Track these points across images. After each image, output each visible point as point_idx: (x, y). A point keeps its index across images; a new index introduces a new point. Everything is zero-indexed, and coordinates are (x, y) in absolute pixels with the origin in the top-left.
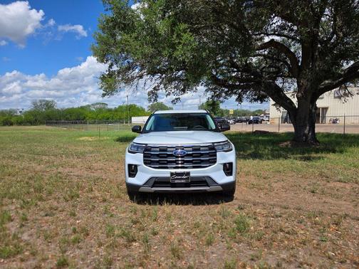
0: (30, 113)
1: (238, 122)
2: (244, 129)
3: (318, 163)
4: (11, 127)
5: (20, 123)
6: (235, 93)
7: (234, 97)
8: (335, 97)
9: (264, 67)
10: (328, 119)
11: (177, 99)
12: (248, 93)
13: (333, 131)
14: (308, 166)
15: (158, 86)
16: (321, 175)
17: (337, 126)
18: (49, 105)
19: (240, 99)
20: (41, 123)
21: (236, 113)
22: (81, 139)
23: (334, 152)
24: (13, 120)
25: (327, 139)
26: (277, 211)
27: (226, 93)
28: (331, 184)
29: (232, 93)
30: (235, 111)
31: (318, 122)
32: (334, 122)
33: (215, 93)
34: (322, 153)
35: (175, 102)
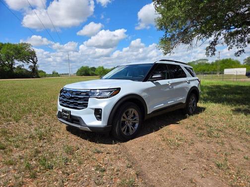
35: (239, 54)
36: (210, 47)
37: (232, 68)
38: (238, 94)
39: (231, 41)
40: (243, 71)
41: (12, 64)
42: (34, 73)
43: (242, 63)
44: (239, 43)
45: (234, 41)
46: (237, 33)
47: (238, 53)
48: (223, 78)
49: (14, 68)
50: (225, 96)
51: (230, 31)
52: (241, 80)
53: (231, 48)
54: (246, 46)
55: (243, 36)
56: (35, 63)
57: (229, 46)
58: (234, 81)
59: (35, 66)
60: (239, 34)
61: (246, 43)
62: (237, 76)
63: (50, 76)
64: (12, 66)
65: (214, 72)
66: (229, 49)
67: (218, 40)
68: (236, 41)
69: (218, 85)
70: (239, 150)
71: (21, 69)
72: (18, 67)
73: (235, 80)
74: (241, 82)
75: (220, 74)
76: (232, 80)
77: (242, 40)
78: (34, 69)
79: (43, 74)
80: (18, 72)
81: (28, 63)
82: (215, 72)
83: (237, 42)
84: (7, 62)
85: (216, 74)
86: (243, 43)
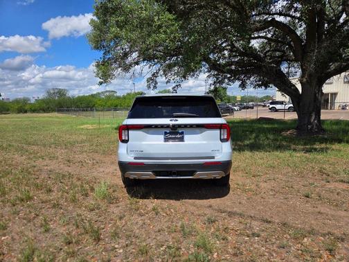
0: (43, 101)
1: (244, 108)
2: (248, 116)
3: (320, 156)
4: (25, 114)
5: (34, 111)
6: (238, 79)
7: (238, 83)
8: (345, 82)
9: (268, 51)
10: (337, 106)
11: (177, 86)
12: (251, 79)
13: (342, 118)
14: (308, 159)
15: (157, 73)
16: (321, 171)
17: (346, 113)
18: (61, 93)
19: (243, 86)
20: (53, 111)
21: (243, 99)
22: (82, 127)
23: (340, 141)
24: (27, 108)
25: (334, 127)
26: (256, 226)
27: (229, 79)
28: (331, 186)
29: (235, 79)
30: (242, 98)
31: (327, 109)
32: (343, 109)
33: (217, 79)
34: (326, 143)
35: (176, 89)
36: (151, 79)
44: (176, 76)
45: (171, 74)
54: (182, 81)
57: (167, 79)
66: (167, 83)
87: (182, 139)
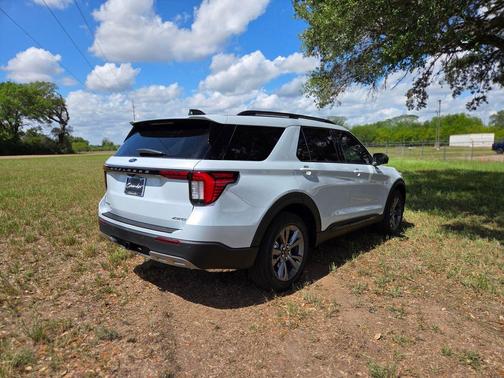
35: (475, 105)
36: (414, 91)
37: (466, 133)
38: (469, 189)
39: (460, 78)
40: (488, 139)
41: (17, 126)
42: (63, 144)
43: (486, 122)
44: (475, 81)
45: (465, 78)
46: (471, 60)
47: (472, 103)
48: (444, 155)
49: (22, 133)
50: (439, 194)
51: (454, 57)
52: (482, 158)
53: (459, 93)
54: (490, 89)
55: (484, 68)
56: (63, 123)
57: (454, 89)
58: (466, 161)
59: (64, 129)
60: (476, 63)
61: (491, 82)
62: (473, 149)
63: (97, 149)
64: (17, 129)
65: (429, 142)
66: (454, 95)
67: (431, 77)
68: (469, 79)
69: (430, 169)
70: (436, 329)
71: (35, 135)
72: (29, 131)
73: (469, 158)
74: (480, 162)
75: (441, 145)
76: (463, 158)
77: (481, 76)
78: (63, 135)
79: (83, 145)
80: (30, 141)
81: (50, 122)
82: (431, 142)
83: (472, 80)
84: (6, 122)
85: (433, 145)
86: (483, 82)
87: (139, 192)
